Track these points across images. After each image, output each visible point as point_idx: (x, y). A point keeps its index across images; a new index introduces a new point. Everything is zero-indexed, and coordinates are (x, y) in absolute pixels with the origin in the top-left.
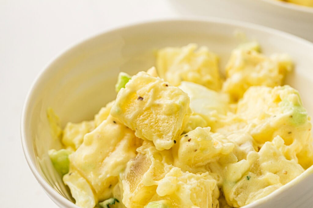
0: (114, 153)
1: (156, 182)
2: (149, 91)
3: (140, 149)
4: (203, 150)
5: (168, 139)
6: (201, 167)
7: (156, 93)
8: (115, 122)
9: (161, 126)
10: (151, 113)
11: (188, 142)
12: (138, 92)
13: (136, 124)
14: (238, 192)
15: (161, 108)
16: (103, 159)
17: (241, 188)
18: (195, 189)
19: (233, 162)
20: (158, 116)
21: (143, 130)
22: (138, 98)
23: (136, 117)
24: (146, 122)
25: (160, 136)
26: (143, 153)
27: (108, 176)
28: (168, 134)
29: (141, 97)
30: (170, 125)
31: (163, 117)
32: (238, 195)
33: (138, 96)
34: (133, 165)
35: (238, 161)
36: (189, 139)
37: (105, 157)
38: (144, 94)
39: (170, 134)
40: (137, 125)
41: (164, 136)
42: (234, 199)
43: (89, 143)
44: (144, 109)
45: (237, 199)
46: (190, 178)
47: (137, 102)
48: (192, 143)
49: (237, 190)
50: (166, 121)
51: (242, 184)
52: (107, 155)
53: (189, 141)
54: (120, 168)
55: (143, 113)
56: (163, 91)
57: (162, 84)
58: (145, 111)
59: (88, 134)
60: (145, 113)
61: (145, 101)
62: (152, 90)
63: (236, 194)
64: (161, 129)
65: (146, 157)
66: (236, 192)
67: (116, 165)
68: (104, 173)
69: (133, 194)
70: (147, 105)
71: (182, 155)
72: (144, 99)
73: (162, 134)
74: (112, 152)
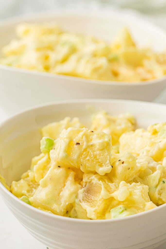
0: (65, 187)
1: (112, 194)
2: (82, 138)
3: (86, 179)
4: (132, 168)
5: (107, 165)
6: (131, 181)
7: (87, 137)
8: (59, 167)
9: (99, 159)
10: (89, 152)
11: (122, 165)
12: (74, 140)
13: (80, 161)
14: (160, 193)
15: (94, 147)
16: (59, 194)
17: (161, 189)
18: (142, 191)
19: (150, 174)
20: (95, 153)
21: (87, 164)
22: (76, 144)
23: (79, 157)
24: (88, 158)
25: (101, 165)
26: (89, 181)
27: (67, 203)
28: (106, 163)
29: (78, 142)
30: (106, 156)
31: (98, 152)
32: (161, 195)
33: (75, 143)
34: (85, 191)
35: (153, 173)
36: (122, 162)
37: (60, 192)
38: (79, 141)
39: (108, 162)
40: (82, 161)
41: (103, 164)
42: (159, 198)
43: (45, 185)
44: (83, 150)
45: (161, 198)
46: (135, 186)
47: (76, 147)
48: (125, 164)
49: (159, 191)
50: (102, 154)
51: (161, 187)
52: (61, 190)
53: (123, 163)
54: (74, 196)
55: (83, 153)
56: (91, 136)
57: (89, 131)
58: (84, 151)
59: (42, 180)
60: (84, 153)
61: (82, 145)
62: (84, 137)
63: (160, 194)
64: (100, 160)
65: (93, 183)
66: (159, 193)
67: (71, 195)
68: (63, 202)
69: (96, 208)
70: (84, 147)
71: (120, 174)
72: (80, 144)
73: (102, 164)
74: (64, 187)
